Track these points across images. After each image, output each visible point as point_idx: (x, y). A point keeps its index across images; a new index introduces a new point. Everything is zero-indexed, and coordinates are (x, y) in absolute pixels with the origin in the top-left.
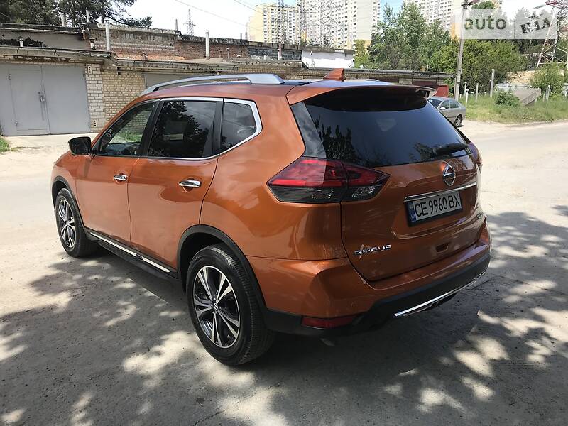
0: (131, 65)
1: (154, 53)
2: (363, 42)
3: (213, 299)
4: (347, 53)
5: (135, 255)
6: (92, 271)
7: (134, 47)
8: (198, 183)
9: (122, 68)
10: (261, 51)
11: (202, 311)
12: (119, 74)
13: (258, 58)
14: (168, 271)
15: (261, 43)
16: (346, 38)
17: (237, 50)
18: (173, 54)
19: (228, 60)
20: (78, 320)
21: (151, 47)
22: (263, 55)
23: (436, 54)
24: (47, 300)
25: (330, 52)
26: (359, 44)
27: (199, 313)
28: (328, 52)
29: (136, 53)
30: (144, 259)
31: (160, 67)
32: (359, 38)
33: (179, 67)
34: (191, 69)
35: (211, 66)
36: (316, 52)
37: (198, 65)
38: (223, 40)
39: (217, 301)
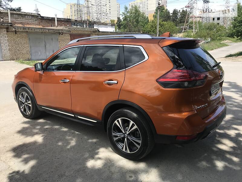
0: (22, 29)
1: (28, 24)
2: (114, 21)
3: (125, 132)
4: (112, 25)
5: (73, 116)
6: (42, 124)
7: (18, 21)
8: (116, 82)
9: (17, 30)
10: (76, 24)
11: (117, 138)
12: (16, 33)
13: (75, 27)
14: (96, 121)
15: (76, 20)
16: (107, 19)
17: (66, 23)
18: (37, 25)
19: (66, 28)
20: (51, 148)
21: (26, 21)
22: (77, 26)
23: (146, 26)
24: (29, 140)
25: (106, 25)
26: (112, 21)
27: (115, 139)
28: (104, 25)
29: (19, 24)
30: (79, 117)
31: (36, 30)
32: (112, 19)
33: (44, 30)
34: (50, 31)
35: (59, 30)
36: (100, 24)
37: (53, 29)
38: (59, 18)
39: (128, 133)
